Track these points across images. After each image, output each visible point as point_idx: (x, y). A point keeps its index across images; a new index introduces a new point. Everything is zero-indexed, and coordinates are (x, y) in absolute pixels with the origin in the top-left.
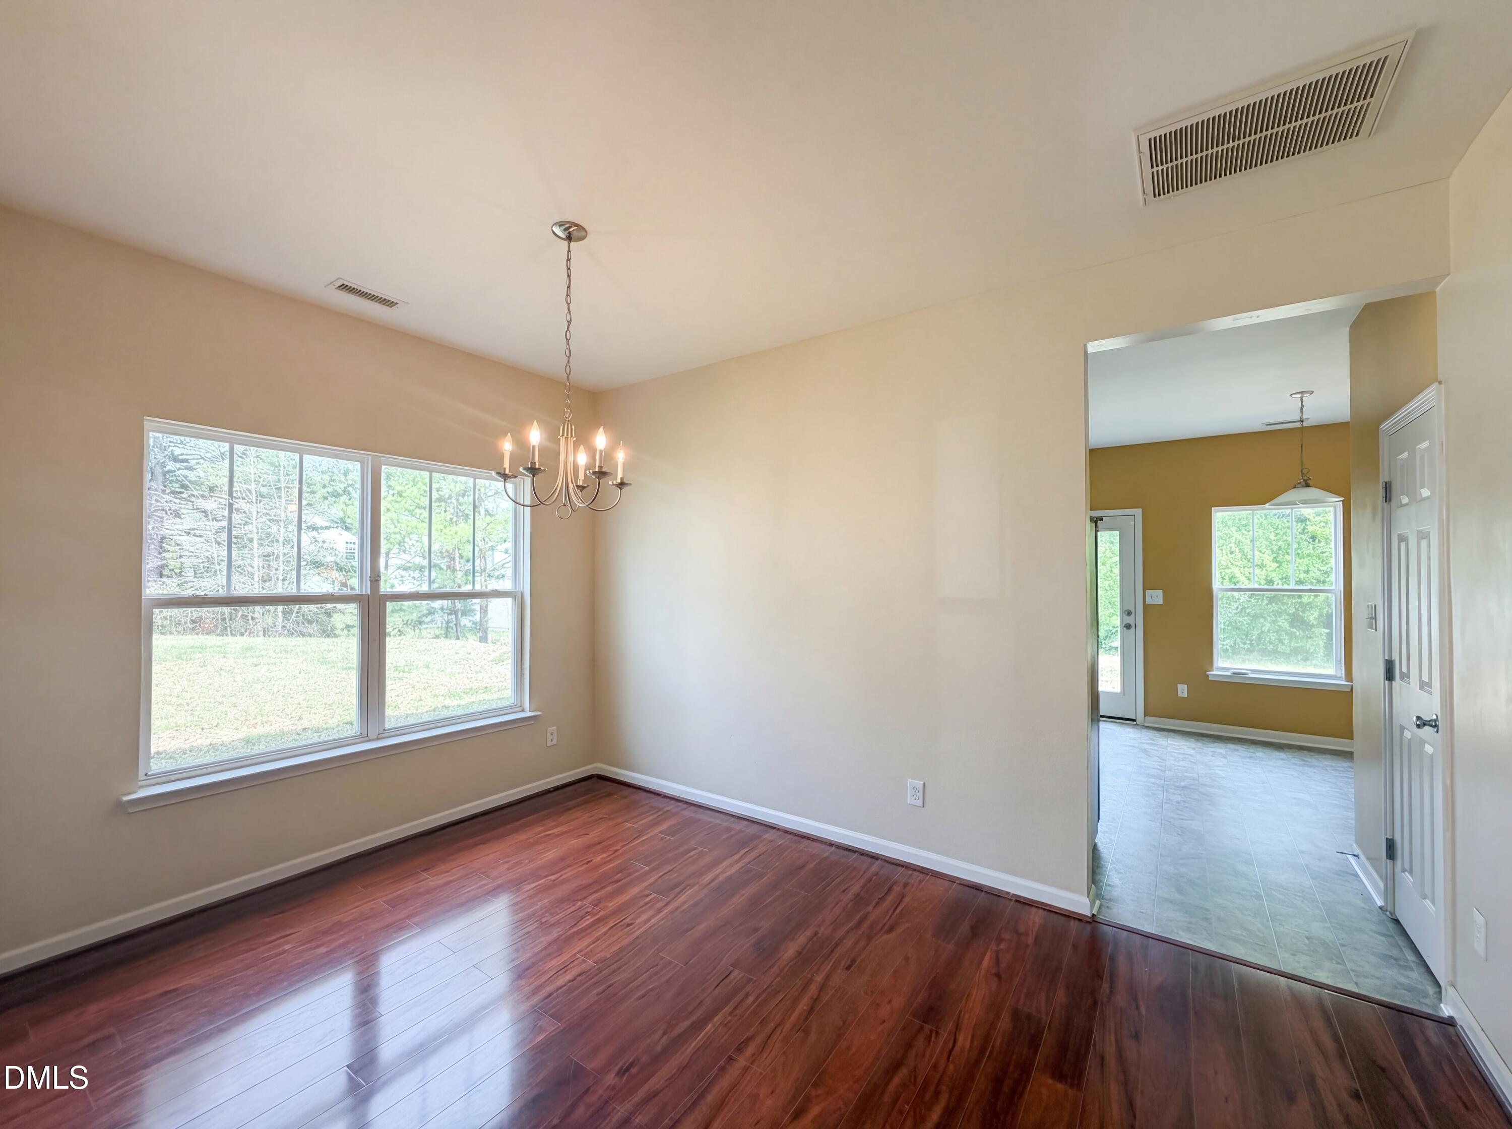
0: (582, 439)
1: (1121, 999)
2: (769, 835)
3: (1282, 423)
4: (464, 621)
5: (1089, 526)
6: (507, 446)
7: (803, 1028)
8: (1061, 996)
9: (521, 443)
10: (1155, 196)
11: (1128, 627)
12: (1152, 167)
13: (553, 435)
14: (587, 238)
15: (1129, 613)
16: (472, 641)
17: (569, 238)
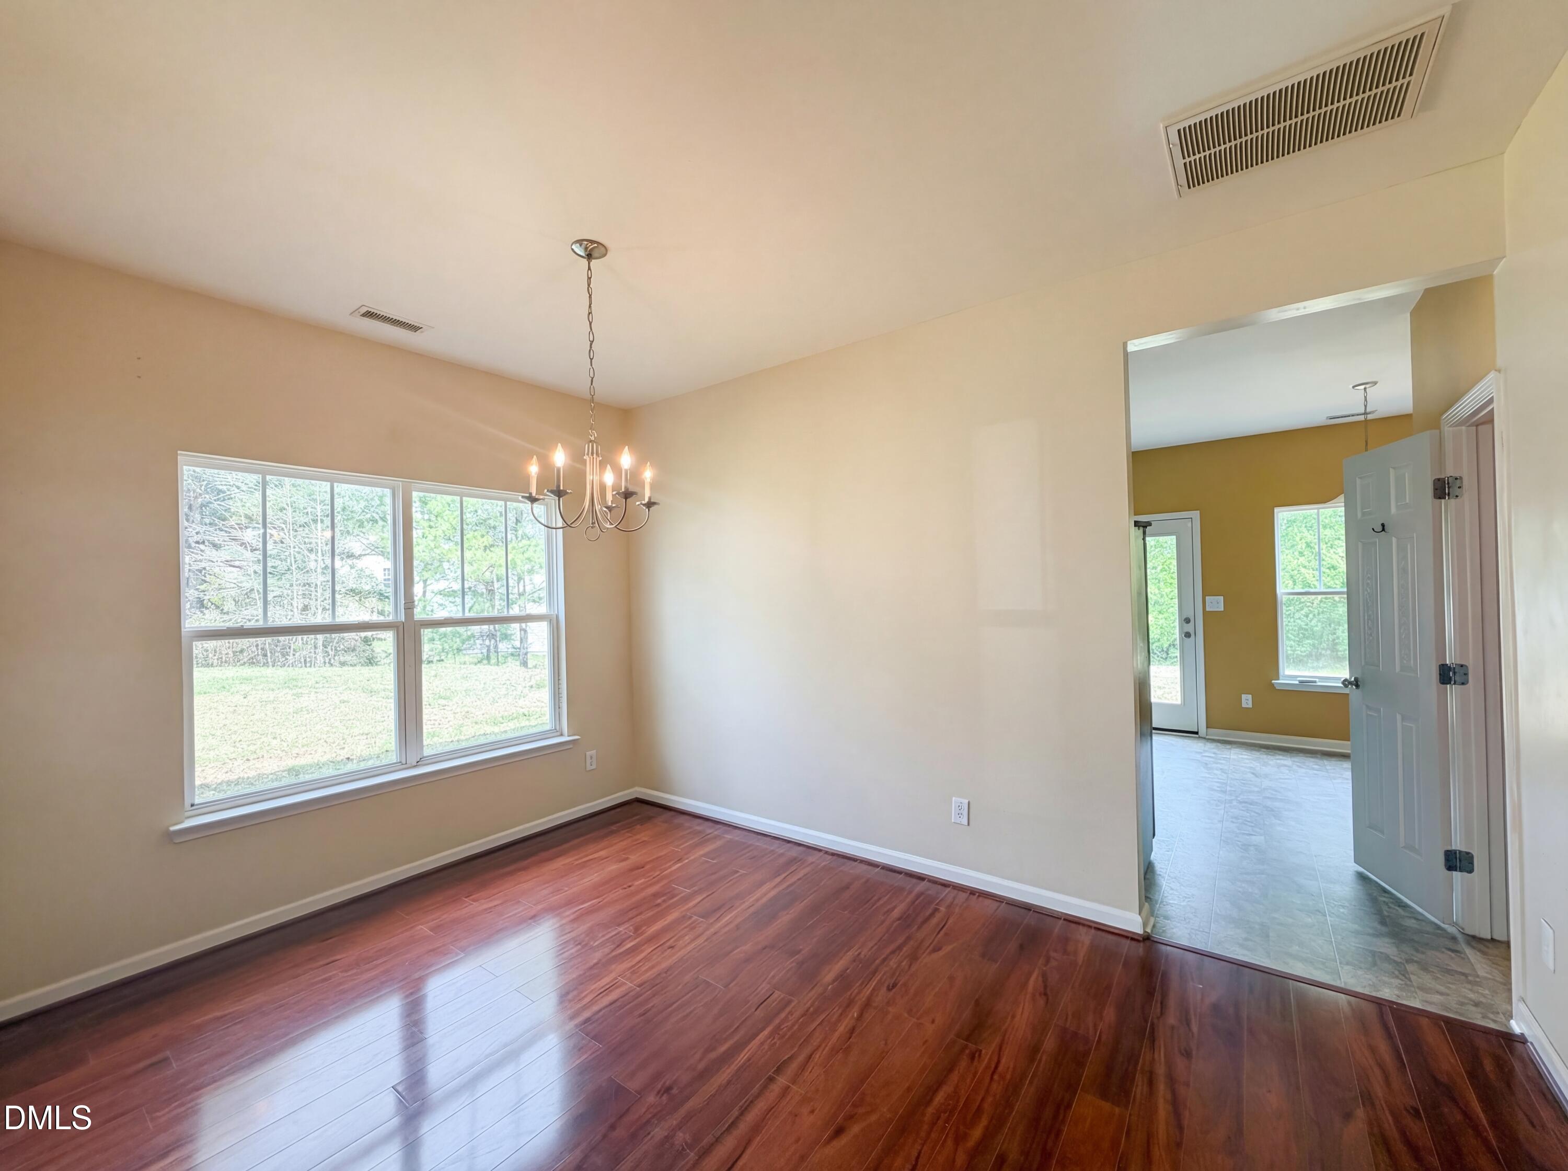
0: (608, 460)
1: (1172, 1019)
2: (813, 858)
3: (1345, 417)
4: (503, 646)
5: (1136, 533)
6: (533, 469)
7: (844, 1047)
8: (1110, 1014)
9: (545, 464)
10: (1189, 187)
11: (1188, 635)
12: (1184, 158)
13: (577, 457)
14: (608, 255)
15: (1187, 621)
16: (513, 665)
17: (589, 256)
